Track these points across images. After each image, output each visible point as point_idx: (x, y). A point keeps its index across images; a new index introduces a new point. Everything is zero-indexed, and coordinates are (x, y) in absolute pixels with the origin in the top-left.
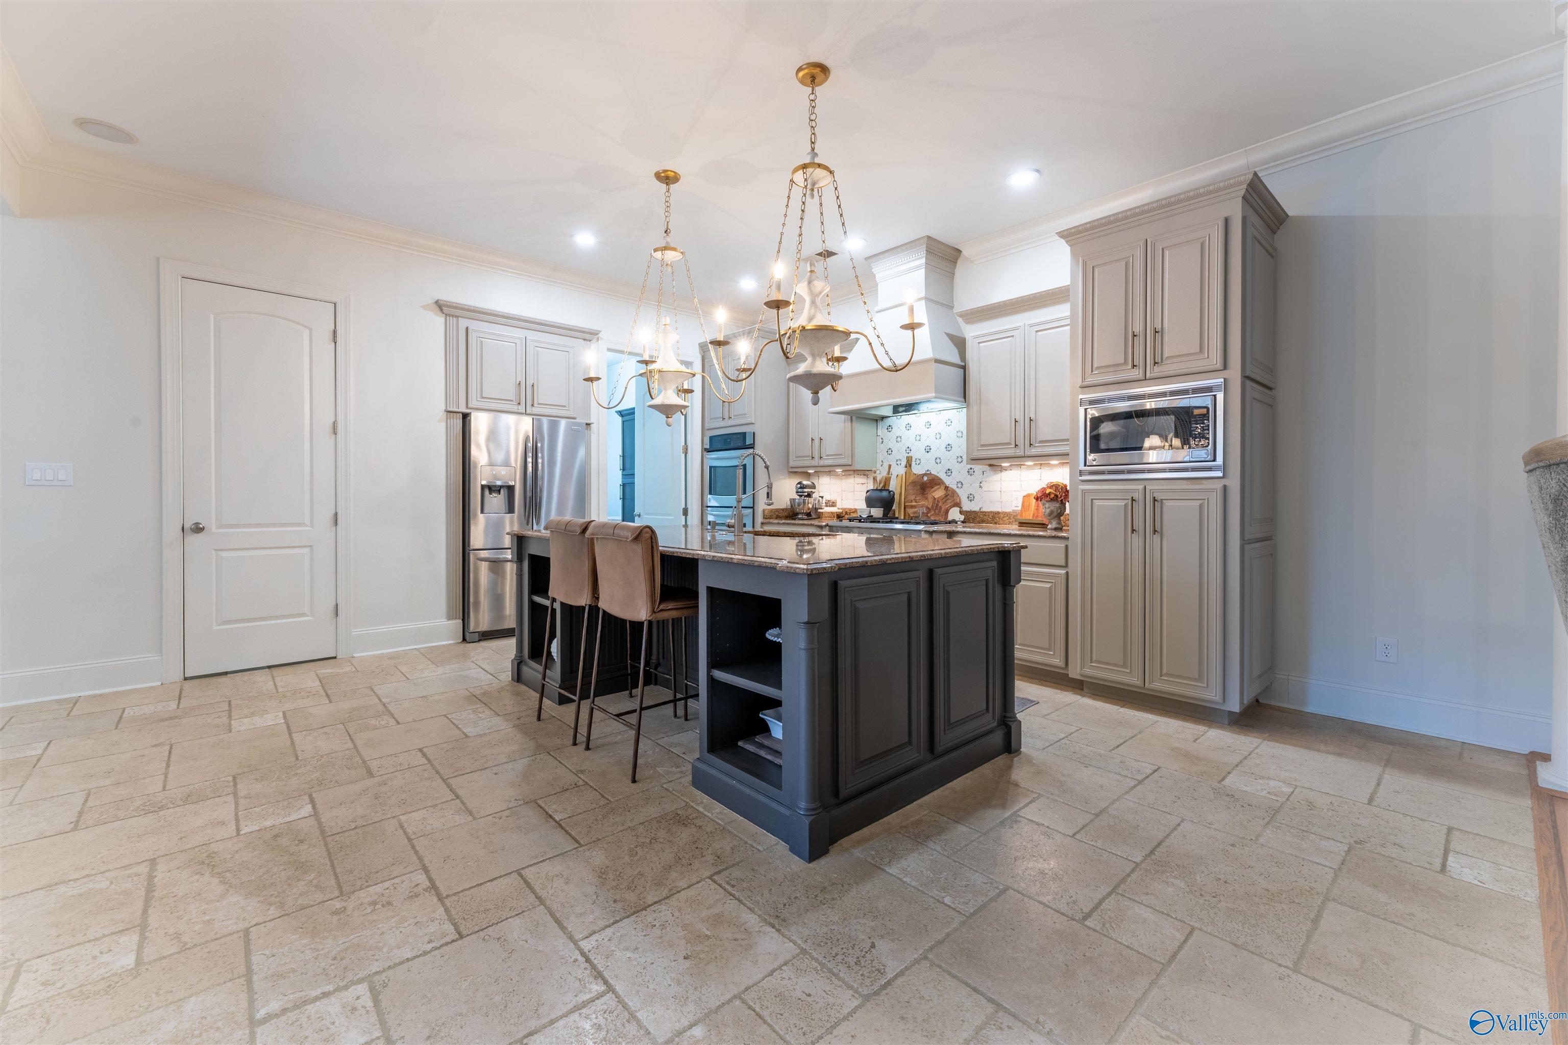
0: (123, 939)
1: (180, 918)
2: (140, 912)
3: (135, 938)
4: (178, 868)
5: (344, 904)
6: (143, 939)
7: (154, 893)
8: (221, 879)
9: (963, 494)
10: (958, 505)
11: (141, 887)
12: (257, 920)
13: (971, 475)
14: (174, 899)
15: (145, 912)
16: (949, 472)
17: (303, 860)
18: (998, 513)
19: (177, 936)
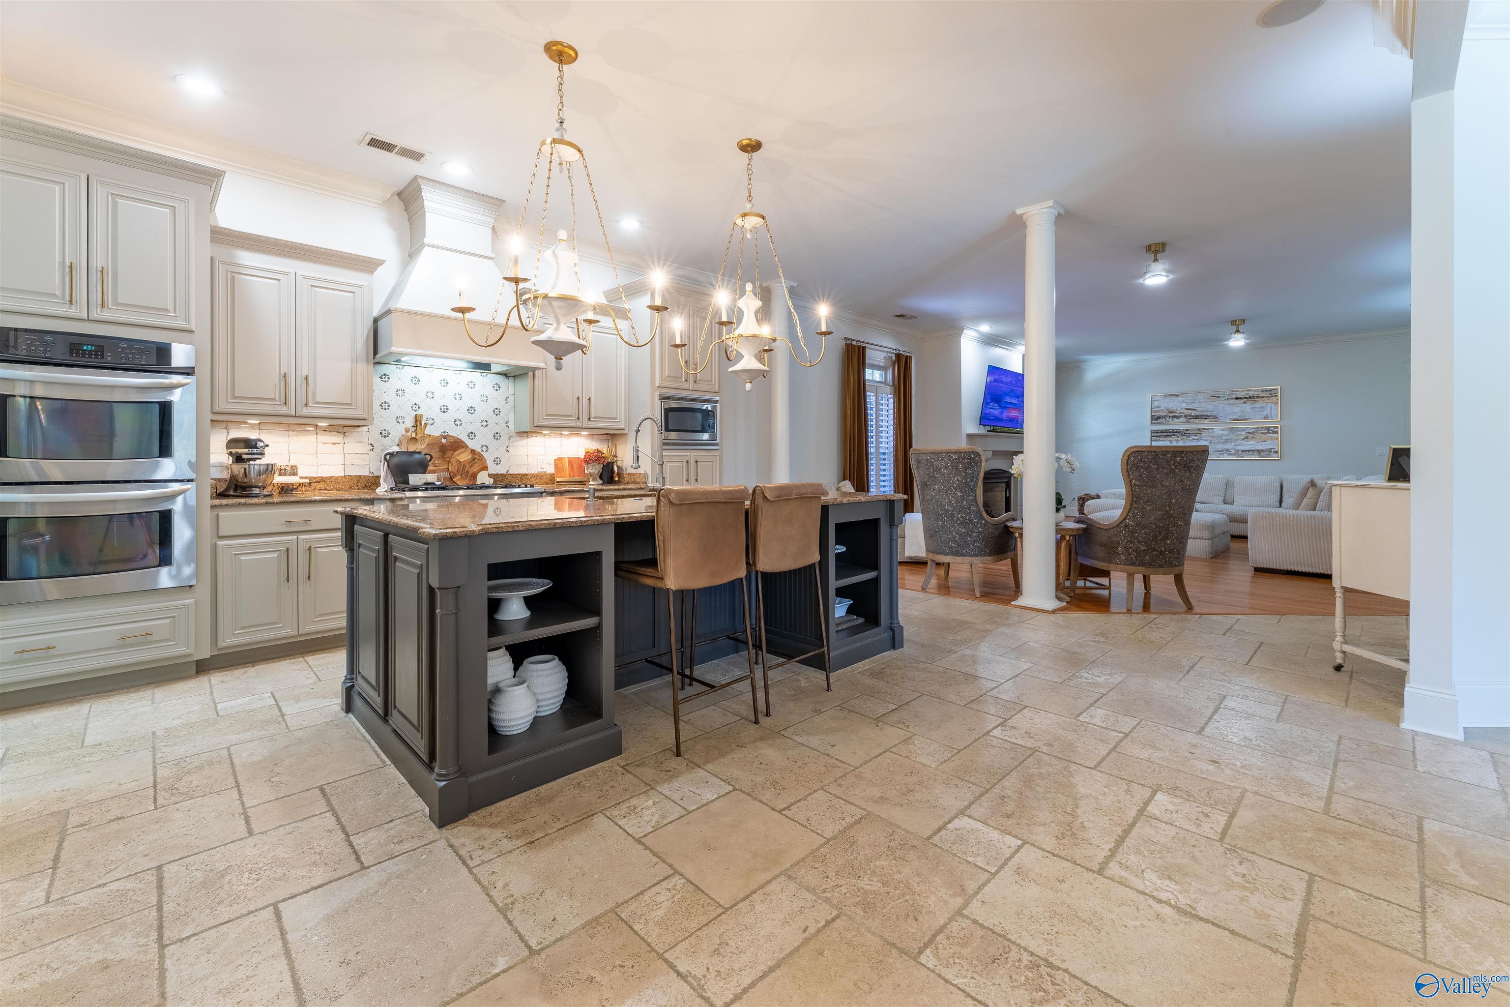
0: (1156, 812)
1: (1119, 802)
2: (1138, 824)
3: (1149, 808)
4: (1091, 844)
5: (1042, 746)
6: (1146, 804)
7: (1120, 833)
8: (1075, 809)
9: (489, 458)
10: (485, 468)
11: (1125, 848)
12: (1085, 769)
13: (497, 439)
14: (1112, 818)
15: (1134, 824)
16: (472, 435)
17: (1022, 783)
18: (526, 475)
19: (1127, 792)
